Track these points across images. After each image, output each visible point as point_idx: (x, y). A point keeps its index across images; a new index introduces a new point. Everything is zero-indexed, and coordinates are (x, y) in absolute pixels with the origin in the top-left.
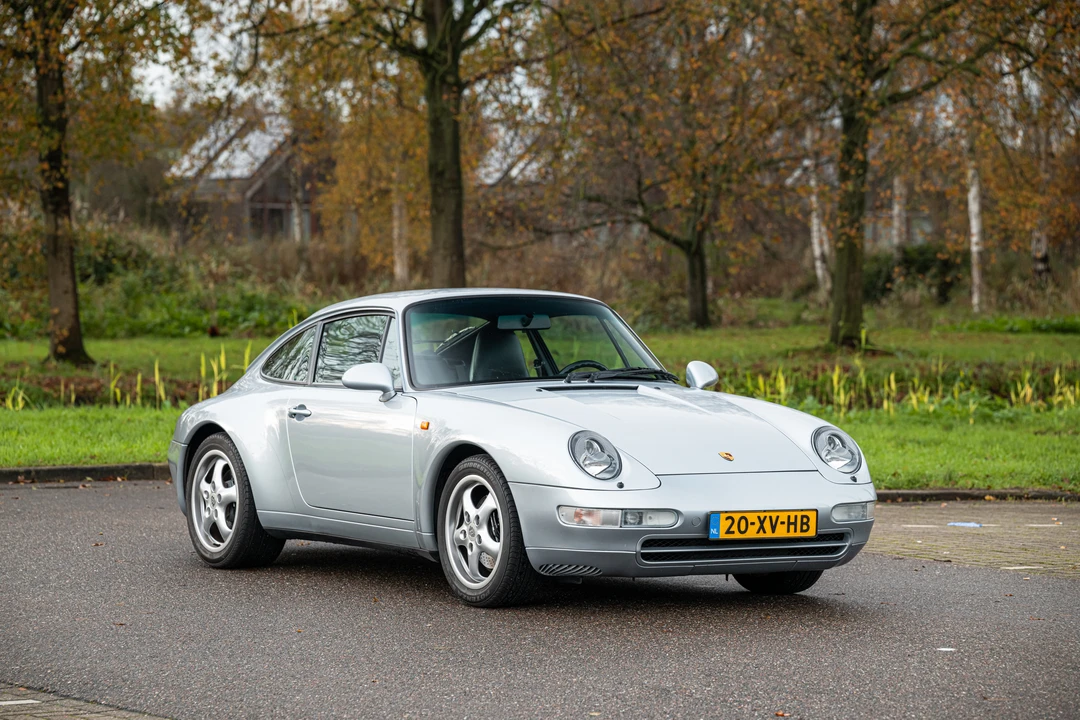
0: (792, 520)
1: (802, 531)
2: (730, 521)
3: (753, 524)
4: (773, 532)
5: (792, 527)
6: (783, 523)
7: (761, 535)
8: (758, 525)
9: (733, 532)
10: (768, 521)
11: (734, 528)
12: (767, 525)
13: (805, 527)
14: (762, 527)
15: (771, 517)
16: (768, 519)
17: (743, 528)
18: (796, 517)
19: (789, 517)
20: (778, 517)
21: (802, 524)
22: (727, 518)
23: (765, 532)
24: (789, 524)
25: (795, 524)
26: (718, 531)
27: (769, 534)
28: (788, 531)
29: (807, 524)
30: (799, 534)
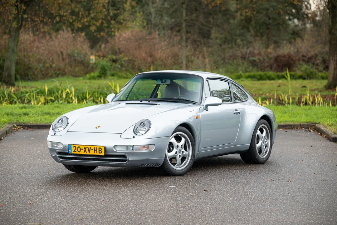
1: (99, 153)
3: (82, 149)
4: (89, 152)
5: (96, 151)
6: (92, 150)
9: (76, 152)
11: (76, 150)
12: (87, 150)
14: (85, 151)
15: (88, 147)
16: (87, 148)
17: (79, 150)
18: (97, 148)
19: (94, 148)
20: (90, 148)
21: (99, 150)
22: (74, 147)
23: (86, 152)
26: (71, 150)
28: (94, 153)
29: (101, 150)
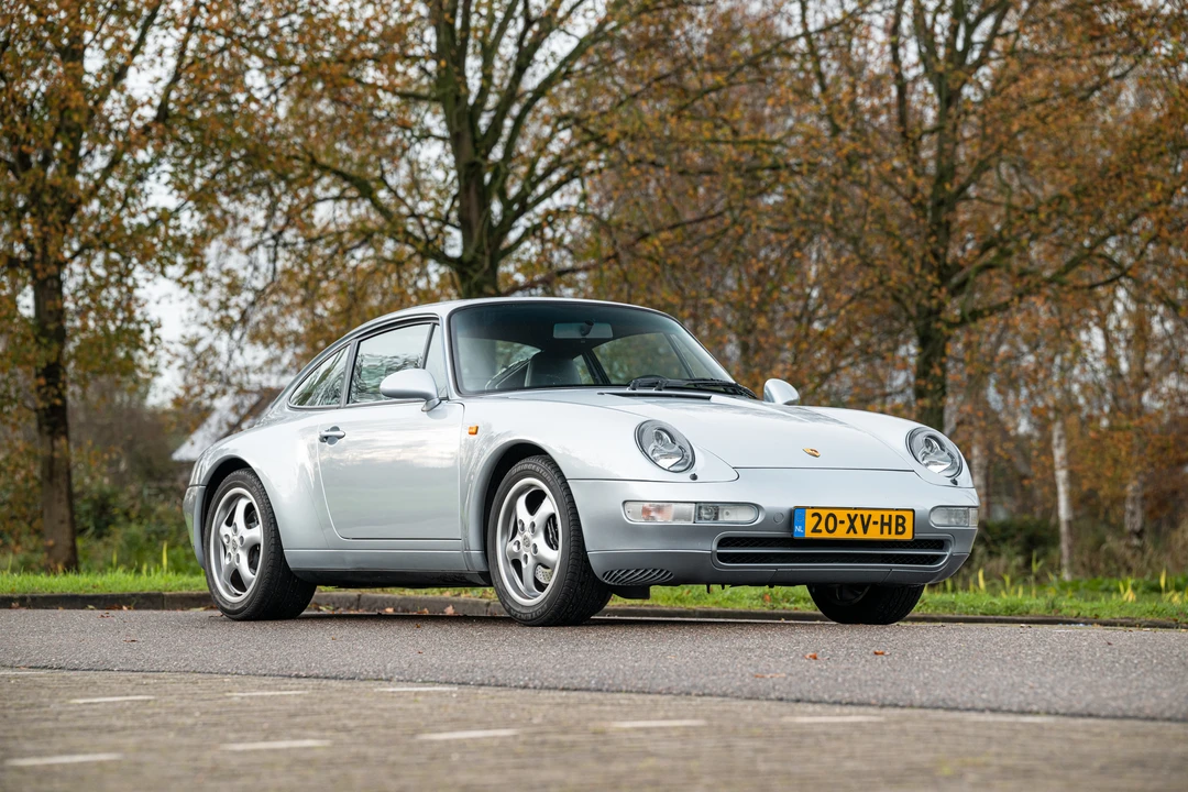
0: (886, 520)
1: (897, 533)
2: (817, 518)
3: (842, 522)
4: (865, 532)
5: (886, 528)
6: (875, 523)
7: (851, 536)
8: (848, 524)
9: (820, 531)
10: (858, 520)
11: (822, 526)
12: (858, 524)
13: (900, 529)
14: (852, 527)
15: (862, 516)
16: (859, 519)
17: (831, 527)
18: (890, 517)
19: (882, 516)
20: (870, 516)
21: (897, 525)
22: (814, 515)
23: (855, 532)
24: (883, 524)
25: (889, 524)
26: (803, 529)
27: (860, 535)
28: (882, 532)
29: (902, 525)
30: (894, 537)
